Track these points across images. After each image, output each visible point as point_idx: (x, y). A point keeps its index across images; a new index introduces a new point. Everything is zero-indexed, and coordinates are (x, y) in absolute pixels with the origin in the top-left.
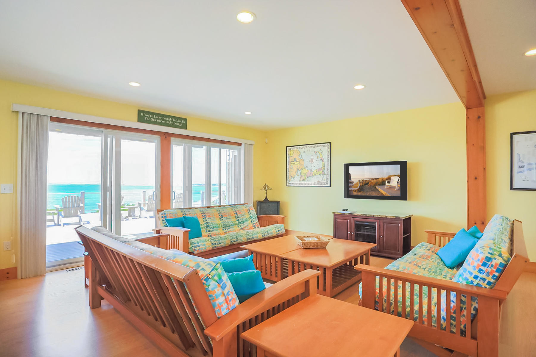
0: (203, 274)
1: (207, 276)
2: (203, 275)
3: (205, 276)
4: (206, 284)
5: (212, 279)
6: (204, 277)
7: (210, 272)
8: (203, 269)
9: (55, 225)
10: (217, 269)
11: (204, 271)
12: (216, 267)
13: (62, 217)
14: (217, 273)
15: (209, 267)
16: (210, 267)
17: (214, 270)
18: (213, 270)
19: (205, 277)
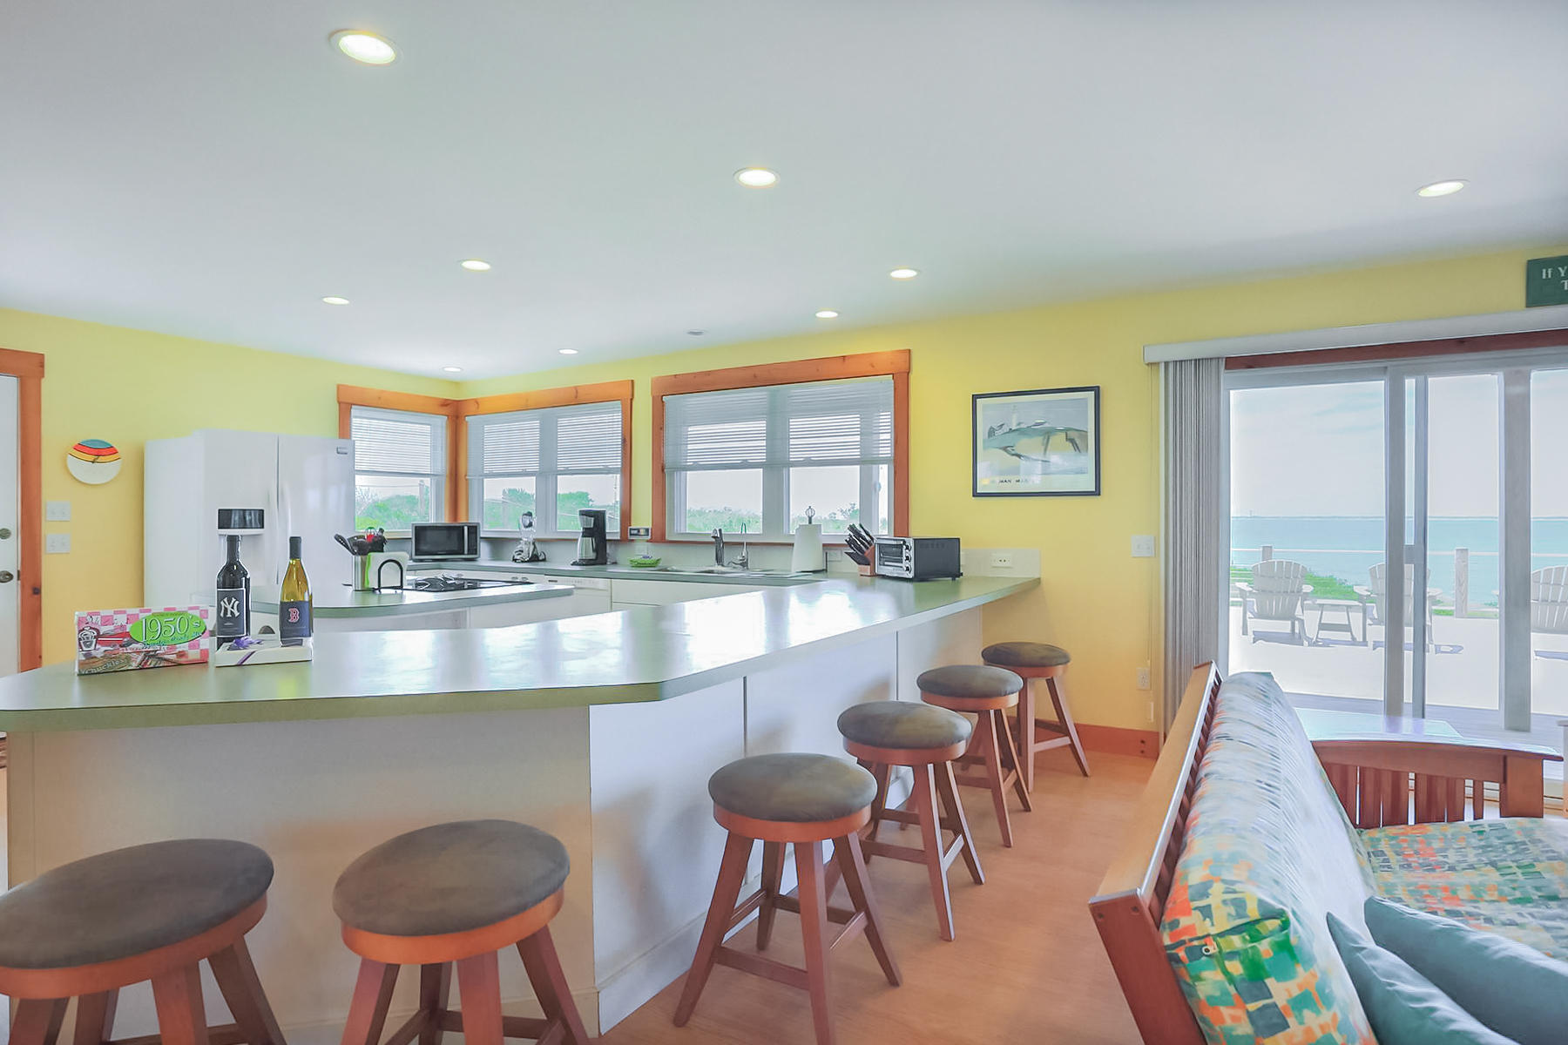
0: (1197, 925)
1: (1202, 942)
2: (1195, 929)
3: (1199, 938)
4: (1185, 967)
5: (1218, 961)
6: (1191, 940)
7: (1222, 935)
8: (1206, 912)
9: (1354, 642)
10: (1256, 938)
11: (1204, 920)
12: (1257, 926)
13: (1371, 623)
14: (1250, 951)
15: (1229, 915)
16: (1234, 913)
17: (1244, 934)
18: (1235, 930)
19: (1196, 943)
